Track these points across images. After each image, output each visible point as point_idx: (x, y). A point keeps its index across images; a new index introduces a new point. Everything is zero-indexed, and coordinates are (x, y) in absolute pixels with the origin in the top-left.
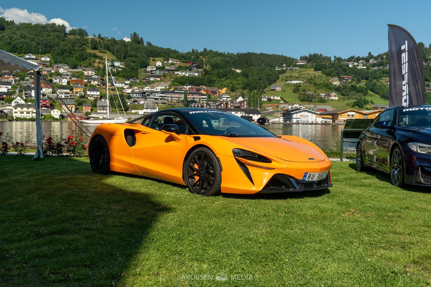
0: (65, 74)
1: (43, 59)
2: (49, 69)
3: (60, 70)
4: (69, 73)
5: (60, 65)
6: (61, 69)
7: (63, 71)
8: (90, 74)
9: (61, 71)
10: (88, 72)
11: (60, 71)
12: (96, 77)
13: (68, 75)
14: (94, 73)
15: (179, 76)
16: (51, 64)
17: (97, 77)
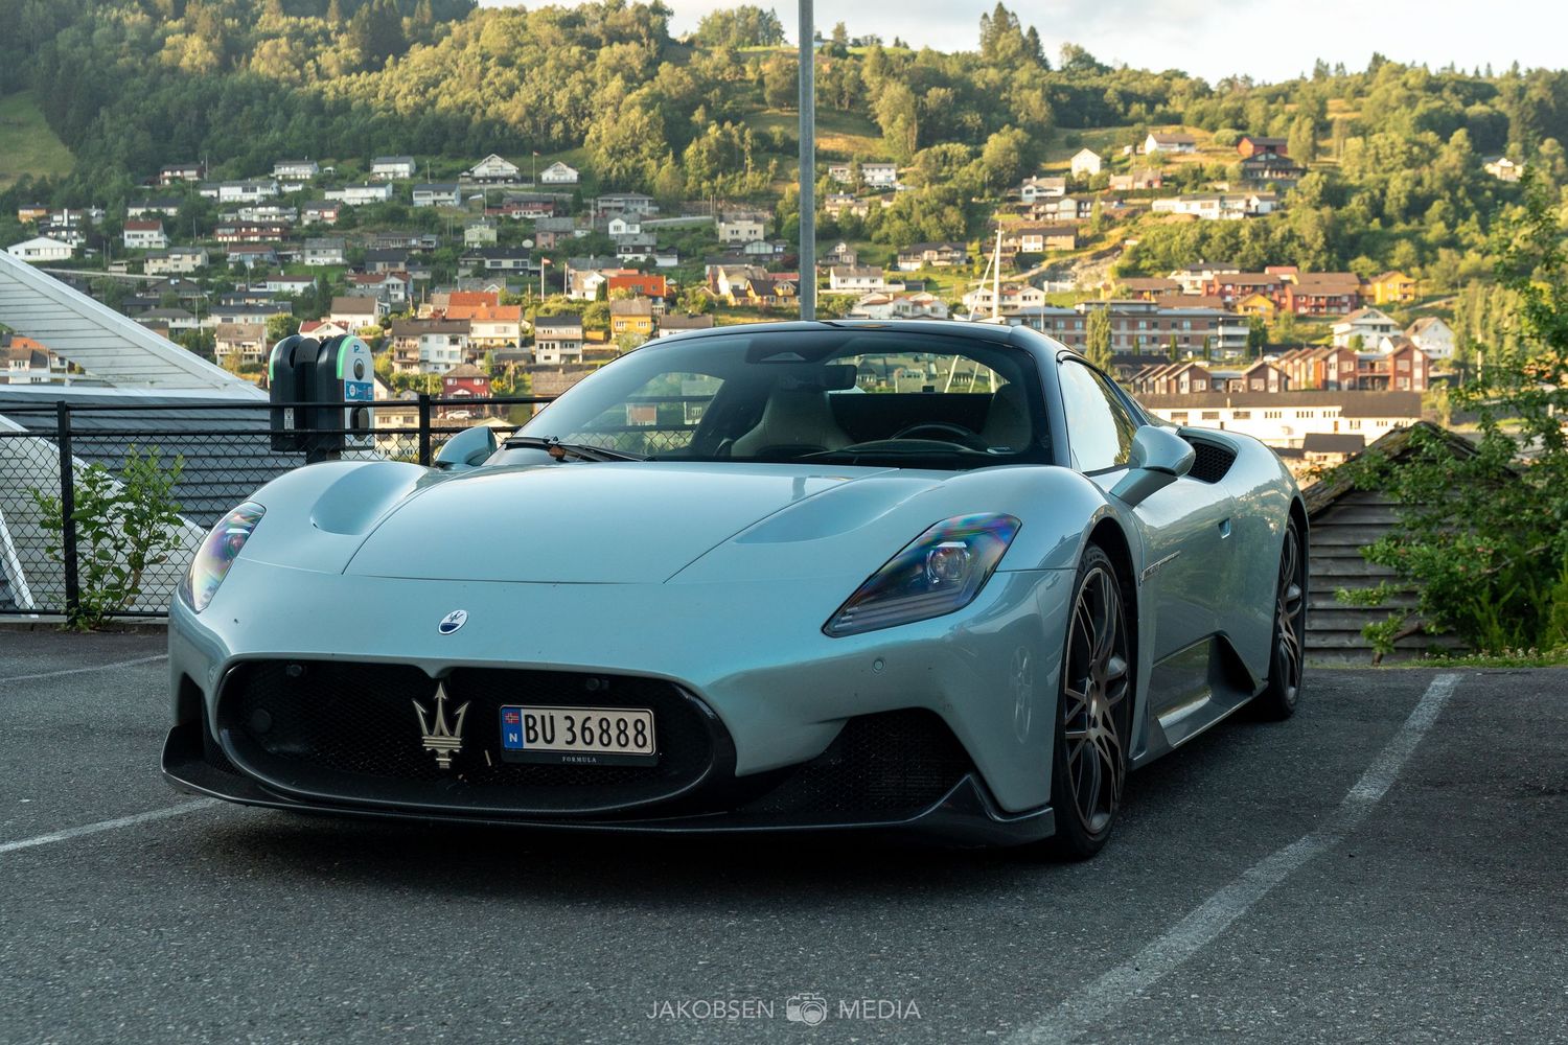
0: (628, 242)
1: (548, 176)
2: (564, 223)
3: (611, 225)
4: (645, 240)
5: (618, 200)
6: (618, 222)
7: (624, 230)
8: (743, 236)
9: (618, 227)
10: (734, 228)
11: (612, 231)
12: (763, 251)
13: (639, 249)
14: (760, 228)
15: (1169, 220)
16: (578, 196)
17: (770, 250)
